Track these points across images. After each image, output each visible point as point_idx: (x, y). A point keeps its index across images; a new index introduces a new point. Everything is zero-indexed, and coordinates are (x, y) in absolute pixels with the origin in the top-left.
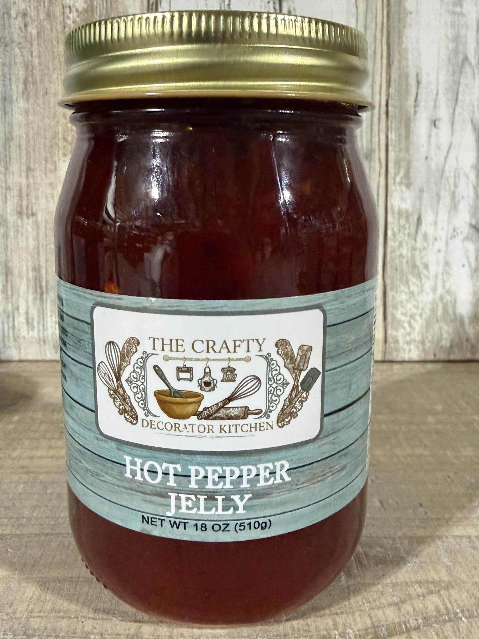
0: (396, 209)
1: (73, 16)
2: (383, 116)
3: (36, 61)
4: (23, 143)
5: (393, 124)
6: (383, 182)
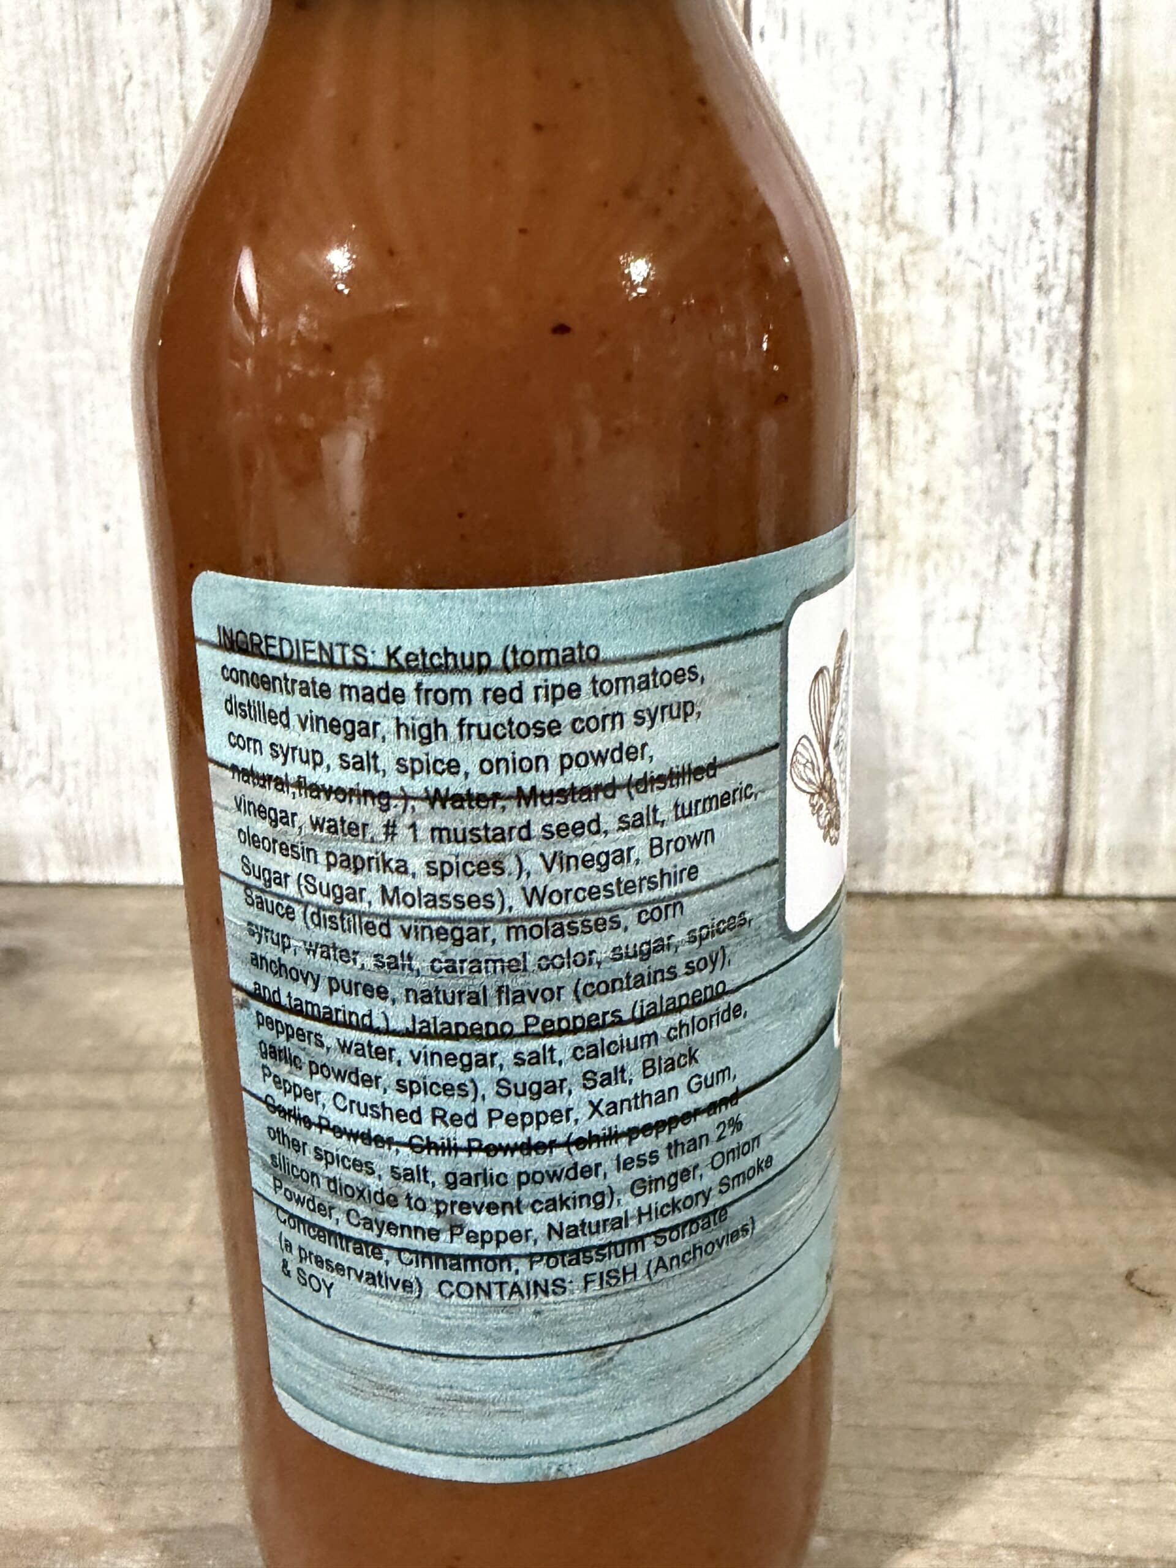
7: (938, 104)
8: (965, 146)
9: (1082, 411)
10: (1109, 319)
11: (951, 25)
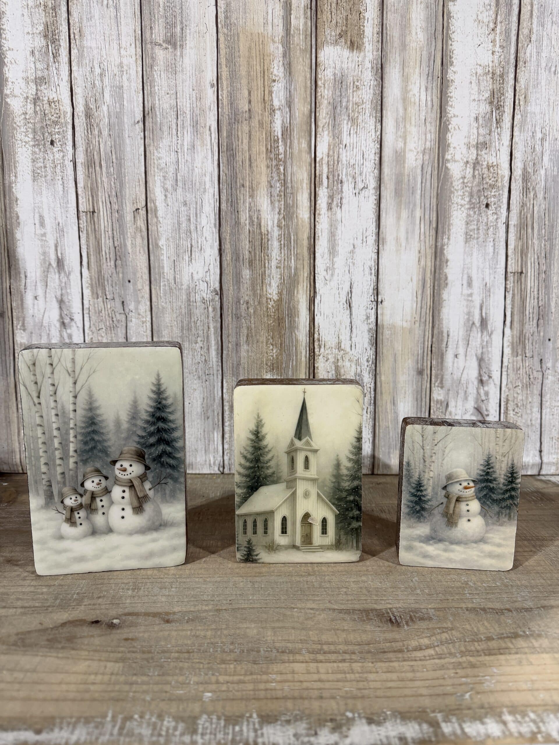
0: (435, 399)
1: (272, 303)
2: (429, 353)
3: (253, 326)
4: (246, 366)
5: (434, 357)
6: (428, 386)
7: (348, 328)
8: (354, 335)
9: (375, 383)
10: (380, 367)
11: (351, 314)
